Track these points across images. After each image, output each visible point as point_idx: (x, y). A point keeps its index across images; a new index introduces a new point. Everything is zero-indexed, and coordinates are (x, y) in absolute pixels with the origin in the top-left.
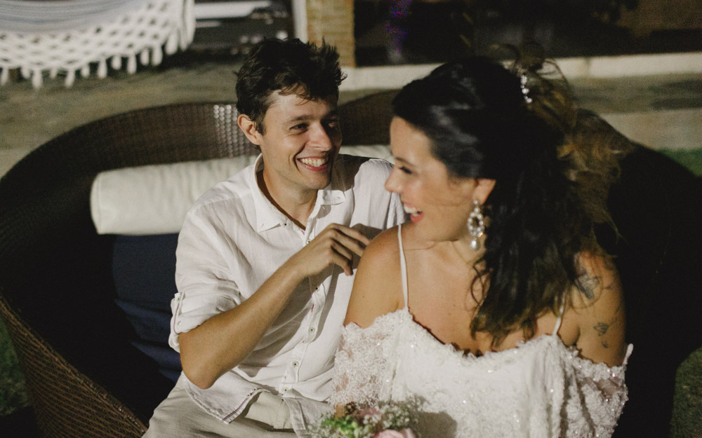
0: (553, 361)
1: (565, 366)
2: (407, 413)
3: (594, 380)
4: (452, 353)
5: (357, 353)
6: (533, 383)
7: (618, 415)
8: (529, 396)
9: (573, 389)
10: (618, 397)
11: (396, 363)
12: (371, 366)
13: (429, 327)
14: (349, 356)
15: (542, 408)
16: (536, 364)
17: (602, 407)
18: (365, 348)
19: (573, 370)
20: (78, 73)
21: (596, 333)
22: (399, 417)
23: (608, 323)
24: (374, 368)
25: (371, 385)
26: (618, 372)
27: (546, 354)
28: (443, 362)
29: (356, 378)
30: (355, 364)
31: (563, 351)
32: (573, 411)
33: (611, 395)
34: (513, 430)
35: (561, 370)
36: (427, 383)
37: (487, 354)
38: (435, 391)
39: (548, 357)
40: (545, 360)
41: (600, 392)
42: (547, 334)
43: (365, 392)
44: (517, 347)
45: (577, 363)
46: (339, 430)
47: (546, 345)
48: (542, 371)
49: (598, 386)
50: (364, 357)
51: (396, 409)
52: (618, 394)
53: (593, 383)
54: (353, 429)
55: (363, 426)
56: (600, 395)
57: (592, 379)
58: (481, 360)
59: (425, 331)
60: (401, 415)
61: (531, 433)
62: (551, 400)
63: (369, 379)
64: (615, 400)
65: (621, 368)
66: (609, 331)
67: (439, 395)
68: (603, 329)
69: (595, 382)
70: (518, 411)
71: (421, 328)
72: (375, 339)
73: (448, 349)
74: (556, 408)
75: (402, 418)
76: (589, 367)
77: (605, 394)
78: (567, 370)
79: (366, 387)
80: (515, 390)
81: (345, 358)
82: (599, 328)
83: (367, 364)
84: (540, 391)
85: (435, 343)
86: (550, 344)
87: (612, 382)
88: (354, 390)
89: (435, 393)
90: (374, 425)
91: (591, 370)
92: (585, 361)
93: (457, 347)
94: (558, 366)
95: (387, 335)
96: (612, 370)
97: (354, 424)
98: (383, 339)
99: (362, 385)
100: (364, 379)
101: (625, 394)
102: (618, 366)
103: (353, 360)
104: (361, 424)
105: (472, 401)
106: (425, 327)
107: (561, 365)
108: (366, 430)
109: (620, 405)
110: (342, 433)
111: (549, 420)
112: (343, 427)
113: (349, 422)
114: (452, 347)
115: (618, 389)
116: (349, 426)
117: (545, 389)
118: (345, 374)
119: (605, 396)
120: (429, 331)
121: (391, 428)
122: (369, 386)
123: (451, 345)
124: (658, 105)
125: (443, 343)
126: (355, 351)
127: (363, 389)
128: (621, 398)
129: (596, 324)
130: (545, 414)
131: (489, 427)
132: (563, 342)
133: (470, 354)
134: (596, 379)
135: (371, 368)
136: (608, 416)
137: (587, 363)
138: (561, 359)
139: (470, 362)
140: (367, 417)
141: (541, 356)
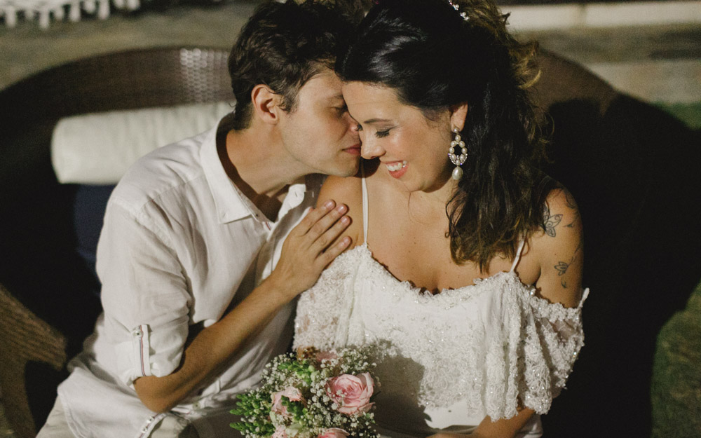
0: (510, 299)
1: (522, 304)
2: (365, 357)
3: (551, 320)
4: (408, 290)
5: (319, 294)
6: (490, 321)
7: (573, 360)
8: (485, 332)
9: (531, 329)
10: (573, 342)
11: (353, 300)
12: (332, 307)
13: (386, 264)
14: (311, 297)
15: (499, 346)
16: (492, 301)
17: (557, 350)
18: (327, 289)
19: (530, 309)
20: (51, 15)
21: (556, 272)
22: (357, 361)
23: (568, 262)
24: (336, 310)
25: (333, 327)
26: (574, 315)
27: (503, 292)
28: (400, 299)
29: (318, 320)
30: (317, 305)
31: (520, 289)
32: (533, 351)
33: (567, 339)
34: (469, 368)
35: (518, 307)
36: (383, 321)
37: (444, 293)
38: (390, 328)
39: (505, 295)
40: (502, 298)
41: (556, 334)
42: (504, 271)
43: (327, 334)
44: (474, 285)
45: (534, 302)
46: (296, 374)
47: (504, 282)
48: (499, 308)
49: (555, 328)
50: (326, 298)
51: (354, 352)
52: (574, 338)
53: (549, 324)
54: (310, 373)
55: (321, 370)
56: (556, 338)
57: (548, 320)
58: (438, 297)
59: (382, 267)
60: (358, 359)
61: (488, 371)
62: (508, 337)
63: (331, 320)
64: (571, 345)
65: (576, 310)
66: (569, 270)
67: (395, 333)
68: (563, 268)
69: (551, 323)
70: (474, 349)
71: (378, 265)
72: (336, 280)
73: (405, 286)
74: (513, 346)
75: (360, 362)
76: (546, 308)
77: (561, 338)
78: (524, 308)
79: (328, 329)
80: (471, 327)
81: (307, 299)
82: (558, 268)
83: (328, 306)
84: (497, 328)
85: (391, 281)
86: (507, 281)
87: (567, 324)
88: (315, 332)
89: (391, 331)
90: (331, 369)
91: (547, 310)
92: (541, 300)
93: (413, 285)
94: (515, 304)
95: (349, 273)
96: (568, 311)
97: (311, 368)
98: (344, 278)
99: (324, 327)
100: (326, 321)
101: (582, 338)
102: (574, 308)
103: (315, 302)
104: (318, 366)
105: (428, 340)
106: (382, 264)
107: (518, 303)
108: (324, 373)
109: (575, 350)
110: (299, 376)
111: (506, 358)
112: (299, 370)
113: (306, 366)
114: (409, 284)
115: (573, 332)
116: (306, 370)
117: (502, 326)
118: (306, 316)
119: (561, 339)
120: (386, 268)
121: (349, 372)
122: (331, 327)
123: (407, 282)
124: (656, 55)
125: (400, 281)
126: (317, 293)
127: (324, 331)
128: (577, 343)
129: (557, 263)
130: (502, 352)
131: (445, 366)
132: (520, 280)
133: (426, 292)
134: (552, 320)
135: (333, 309)
136: (562, 360)
137: (544, 302)
138: (518, 297)
139: (427, 299)
140: (324, 361)
141: (498, 293)
